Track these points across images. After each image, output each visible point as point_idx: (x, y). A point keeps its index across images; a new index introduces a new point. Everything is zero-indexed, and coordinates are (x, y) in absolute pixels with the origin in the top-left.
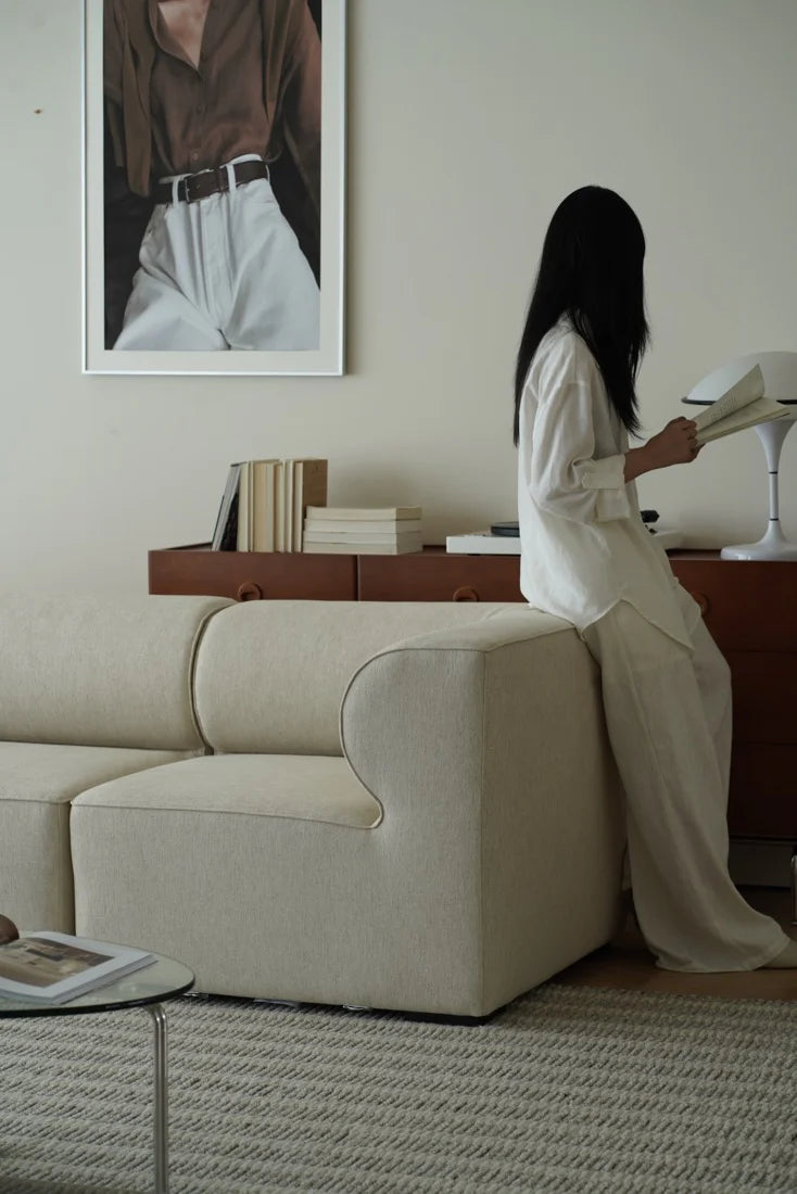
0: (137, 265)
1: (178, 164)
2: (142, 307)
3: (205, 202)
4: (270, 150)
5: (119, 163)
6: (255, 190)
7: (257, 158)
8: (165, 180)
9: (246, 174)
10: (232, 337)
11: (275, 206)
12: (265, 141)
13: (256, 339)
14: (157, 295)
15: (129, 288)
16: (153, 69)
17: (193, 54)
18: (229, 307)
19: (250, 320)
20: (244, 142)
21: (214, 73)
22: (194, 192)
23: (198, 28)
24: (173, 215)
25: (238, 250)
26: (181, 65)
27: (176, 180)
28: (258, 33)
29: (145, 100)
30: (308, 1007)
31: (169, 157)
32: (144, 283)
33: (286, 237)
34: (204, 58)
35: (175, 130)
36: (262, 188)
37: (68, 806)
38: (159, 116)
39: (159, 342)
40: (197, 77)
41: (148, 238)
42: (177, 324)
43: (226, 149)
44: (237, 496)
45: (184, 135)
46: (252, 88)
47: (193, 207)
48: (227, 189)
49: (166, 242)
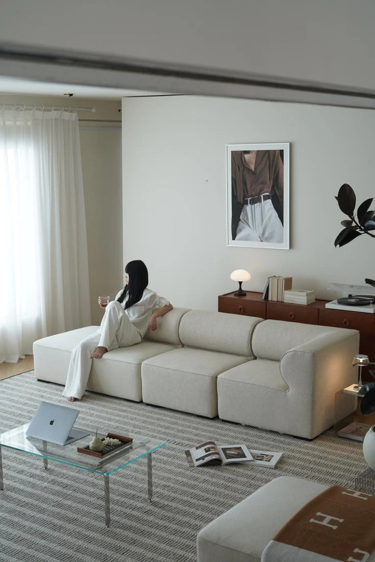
0: (240, 220)
1: (249, 194)
2: (241, 230)
3: (256, 205)
4: (271, 192)
5: (235, 194)
6: (268, 202)
7: (268, 194)
8: (246, 199)
9: (266, 198)
10: (262, 238)
11: (272, 206)
12: (270, 190)
13: (268, 239)
14: (244, 228)
15: (237, 226)
16: (243, 171)
17: (252, 167)
18: (261, 231)
19: (266, 235)
20: (265, 190)
21: (258, 173)
22: (253, 202)
23: (254, 161)
24: (248, 208)
25: (263, 217)
26: (250, 170)
27: (249, 199)
28: (268, 162)
29: (241, 178)
30: (271, 432)
31: (247, 193)
32: (241, 224)
33: (275, 214)
34: (255, 169)
35: (249, 186)
36: (269, 201)
37: (217, 377)
38: (245, 183)
39: (246, 239)
40: (253, 173)
41: (242, 213)
42: (249, 235)
43: (261, 192)
44: (268, 286)
45: (251, 188)
46: (267, 176)
47: (253, 206)
48: (261, 202)
49: (246, 215)
